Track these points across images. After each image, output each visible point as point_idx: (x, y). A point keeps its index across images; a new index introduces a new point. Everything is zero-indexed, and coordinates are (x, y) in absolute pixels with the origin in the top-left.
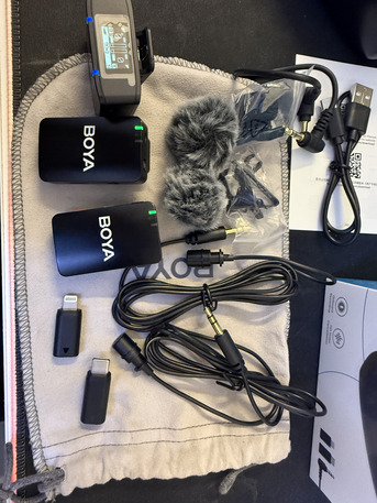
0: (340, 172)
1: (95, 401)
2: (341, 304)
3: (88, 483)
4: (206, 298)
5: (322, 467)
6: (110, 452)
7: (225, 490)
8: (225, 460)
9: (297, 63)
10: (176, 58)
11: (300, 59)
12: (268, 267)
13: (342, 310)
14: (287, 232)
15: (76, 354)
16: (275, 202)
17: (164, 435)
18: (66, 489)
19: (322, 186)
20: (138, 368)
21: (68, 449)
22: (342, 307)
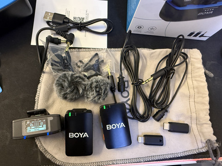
0: (82, 26)
2: (138, 27)
3: (211, 130)
4: (138, 84)
5: (202, 36)
6: (199, 121)
7: (212, 75)
8: (201, 76)
9: (35, 45)
10: (36, 98)
11: (33, 43)
12: (124, 59)
13: (141, 27)
14: (109, 50)
15: (162, 136)
16: (97, 54)
17: (192, 100)
18: (214, 138)
19: (88, 34)
20: (167, 111)
21: (199, 138)
22: (140, 27)
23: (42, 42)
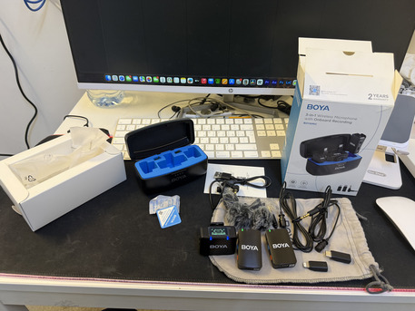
0: (245, 182)
1: (343, 258)
3: (373, 259)
5: (349, 190)
6: (360, 252)
7: (366, 219)
9: (209, 193)
11: (206, 191)
12: (283, 205)
14: (268, 199)
15: (325, 263)
16: (258, 200)
17: (350, 236)
18: (376, 264)
19: (250, 188)
22: (293, 182)
23: (214, 191)
